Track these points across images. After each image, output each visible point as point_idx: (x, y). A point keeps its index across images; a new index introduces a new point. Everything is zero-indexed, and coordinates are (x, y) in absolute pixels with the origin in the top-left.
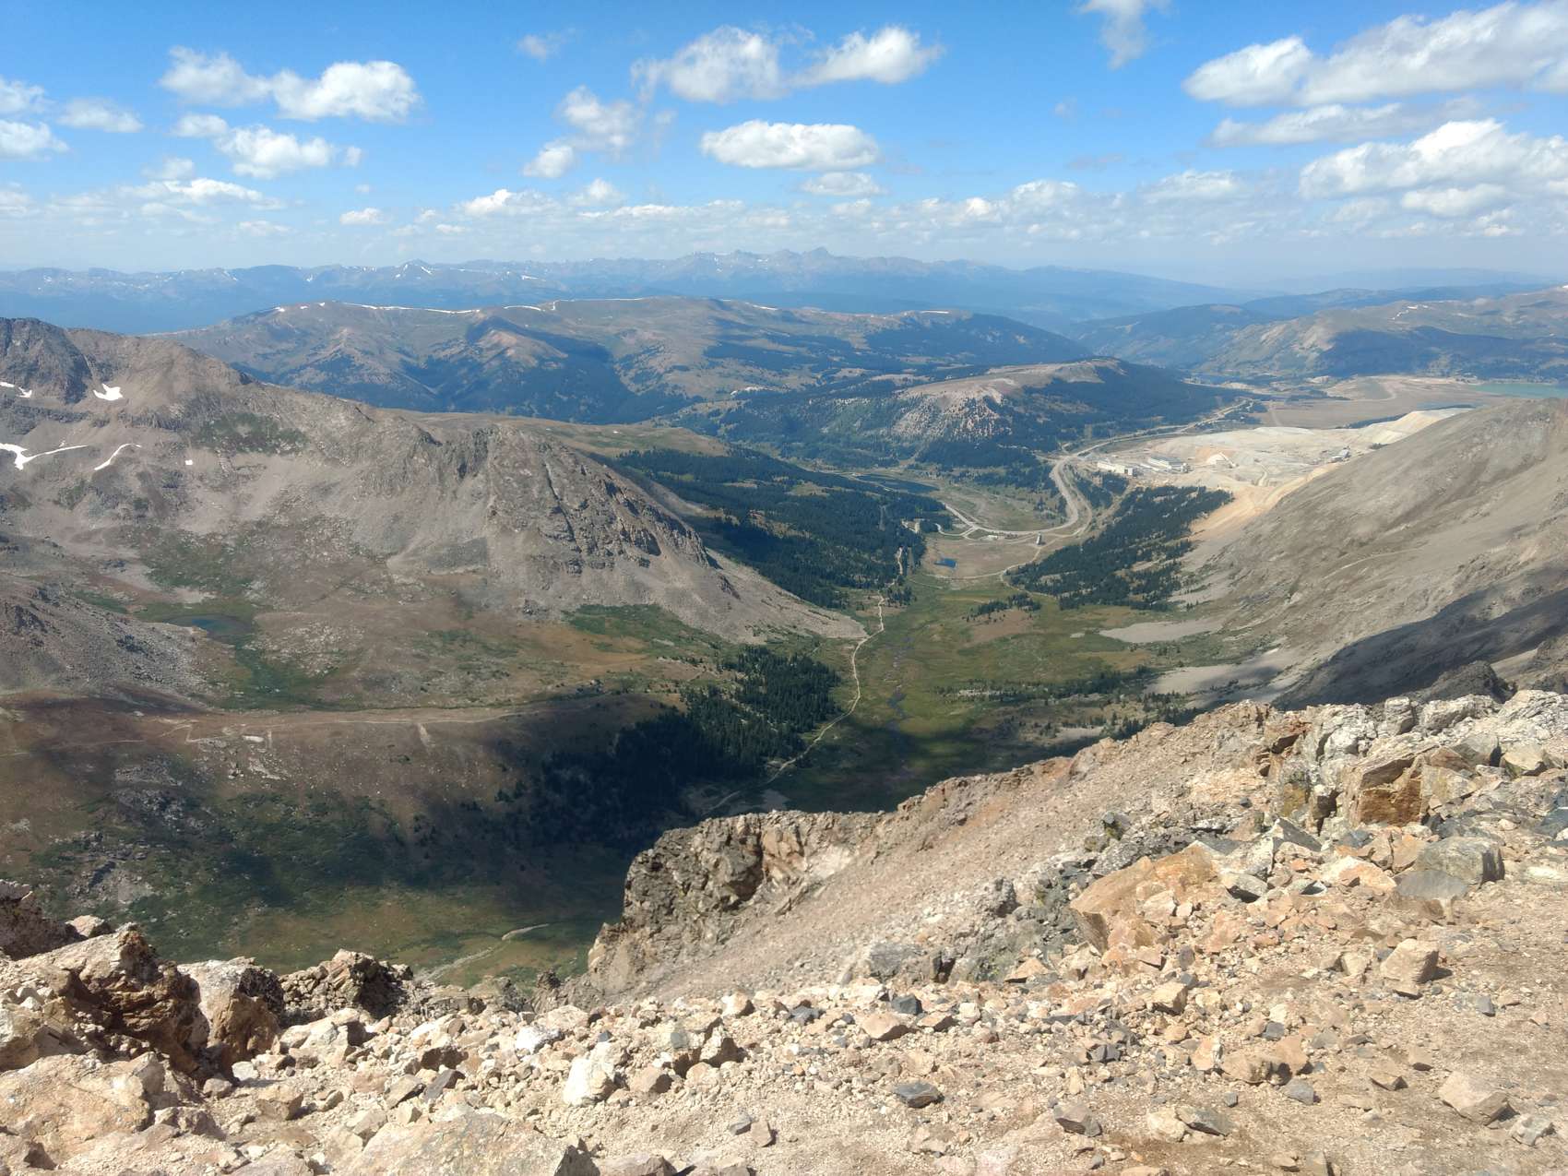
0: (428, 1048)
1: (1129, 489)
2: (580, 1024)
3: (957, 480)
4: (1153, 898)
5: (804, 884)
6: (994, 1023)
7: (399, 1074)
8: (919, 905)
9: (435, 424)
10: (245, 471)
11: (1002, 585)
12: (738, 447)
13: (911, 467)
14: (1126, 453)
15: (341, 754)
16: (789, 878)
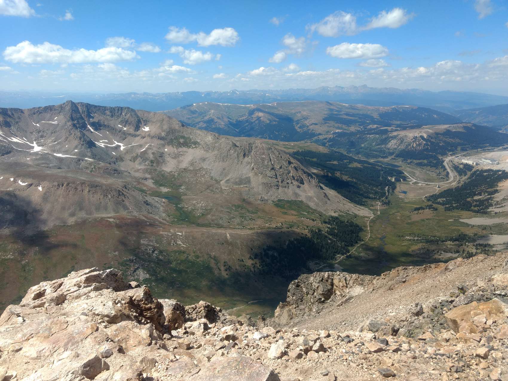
0: (227, 334)
1: (474, 170)
2: (273, 333)
3: (409, 164)
4: (477, 317)
5: (347, 297)
6: (415, 352)
7: (218, 341)
8: (387, 309)
9: (237, 141)
10: (181, 153)
11: (424, 201)
12: (332, 150)
13: (393, 159)
14: (473, 157)
15: (204, 240)
16: (342, 295)
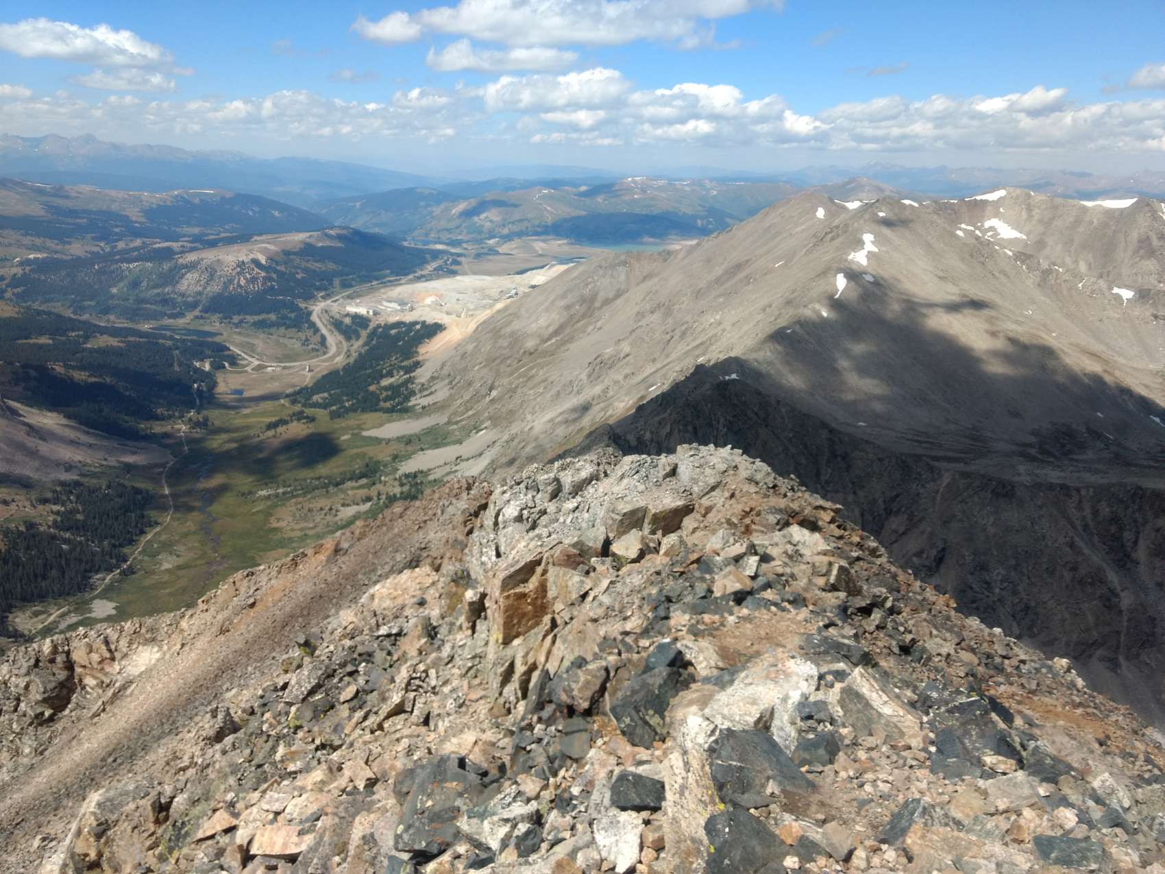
1: (372, 325)
3: (237, 326)
5: (117, 685)
8: (219, 683)
11: (284, 405)
12: (28, 308)
13: (197, 317)
14: (366, 299)
16: (103, 682)
